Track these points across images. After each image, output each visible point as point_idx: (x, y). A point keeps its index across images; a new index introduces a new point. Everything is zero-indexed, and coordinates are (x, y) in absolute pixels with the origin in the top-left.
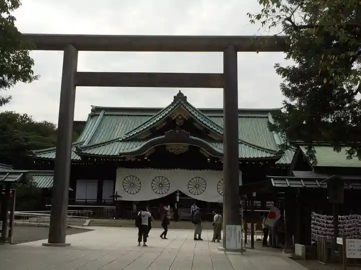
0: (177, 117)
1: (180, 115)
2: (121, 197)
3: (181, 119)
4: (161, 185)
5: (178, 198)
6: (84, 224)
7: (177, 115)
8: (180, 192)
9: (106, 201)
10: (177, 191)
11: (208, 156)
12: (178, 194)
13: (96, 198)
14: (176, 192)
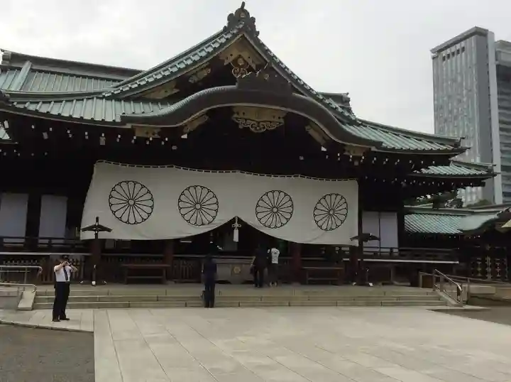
1: (240, 56)
2: (109, 230)
3: (242, 66)
4: (198, 205)
5: (236, 233)
6: (21, 306)
7: (234, 57)
8: (240, 221)
9: (54, 241)
10: (234, 219)
11: (323, 142)
12: (236, 225)
13: (24, 235)
14: (233, 221)
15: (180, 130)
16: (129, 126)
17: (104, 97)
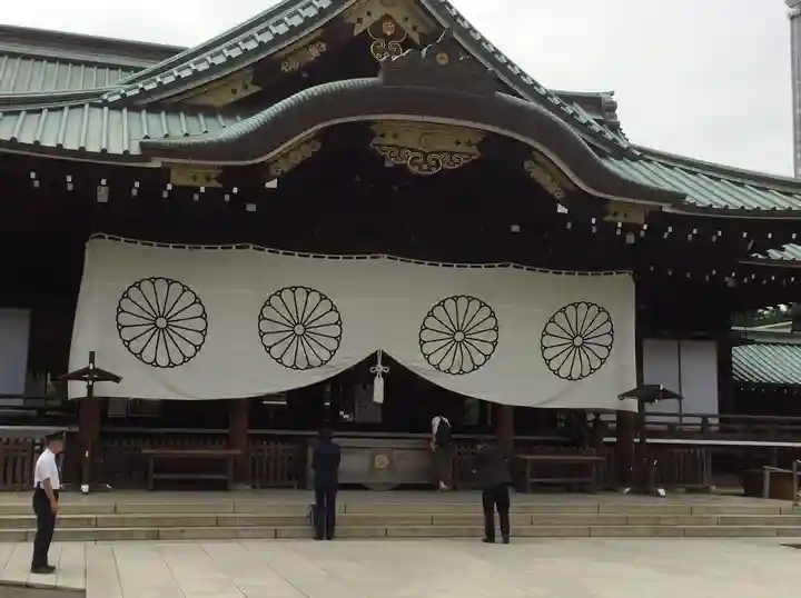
0: (377, 26)
1: (388, 17)
2: (117, 379)
3: (392, 37)
4: (301, 329)
5: (379, 384)
7: (376, 17)
8: (387, 360)
10: (375, 355)
11: (559, 195)
12: (380, 368)
15: (262, 171)
16: (156, 163)
17: (105, 103)
